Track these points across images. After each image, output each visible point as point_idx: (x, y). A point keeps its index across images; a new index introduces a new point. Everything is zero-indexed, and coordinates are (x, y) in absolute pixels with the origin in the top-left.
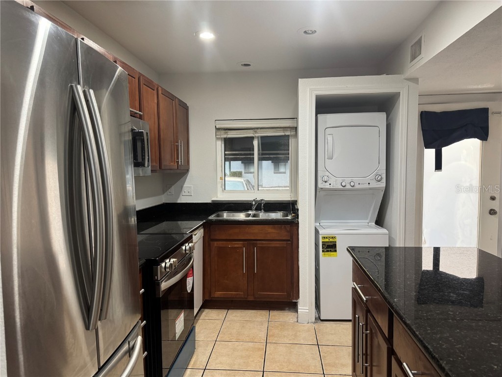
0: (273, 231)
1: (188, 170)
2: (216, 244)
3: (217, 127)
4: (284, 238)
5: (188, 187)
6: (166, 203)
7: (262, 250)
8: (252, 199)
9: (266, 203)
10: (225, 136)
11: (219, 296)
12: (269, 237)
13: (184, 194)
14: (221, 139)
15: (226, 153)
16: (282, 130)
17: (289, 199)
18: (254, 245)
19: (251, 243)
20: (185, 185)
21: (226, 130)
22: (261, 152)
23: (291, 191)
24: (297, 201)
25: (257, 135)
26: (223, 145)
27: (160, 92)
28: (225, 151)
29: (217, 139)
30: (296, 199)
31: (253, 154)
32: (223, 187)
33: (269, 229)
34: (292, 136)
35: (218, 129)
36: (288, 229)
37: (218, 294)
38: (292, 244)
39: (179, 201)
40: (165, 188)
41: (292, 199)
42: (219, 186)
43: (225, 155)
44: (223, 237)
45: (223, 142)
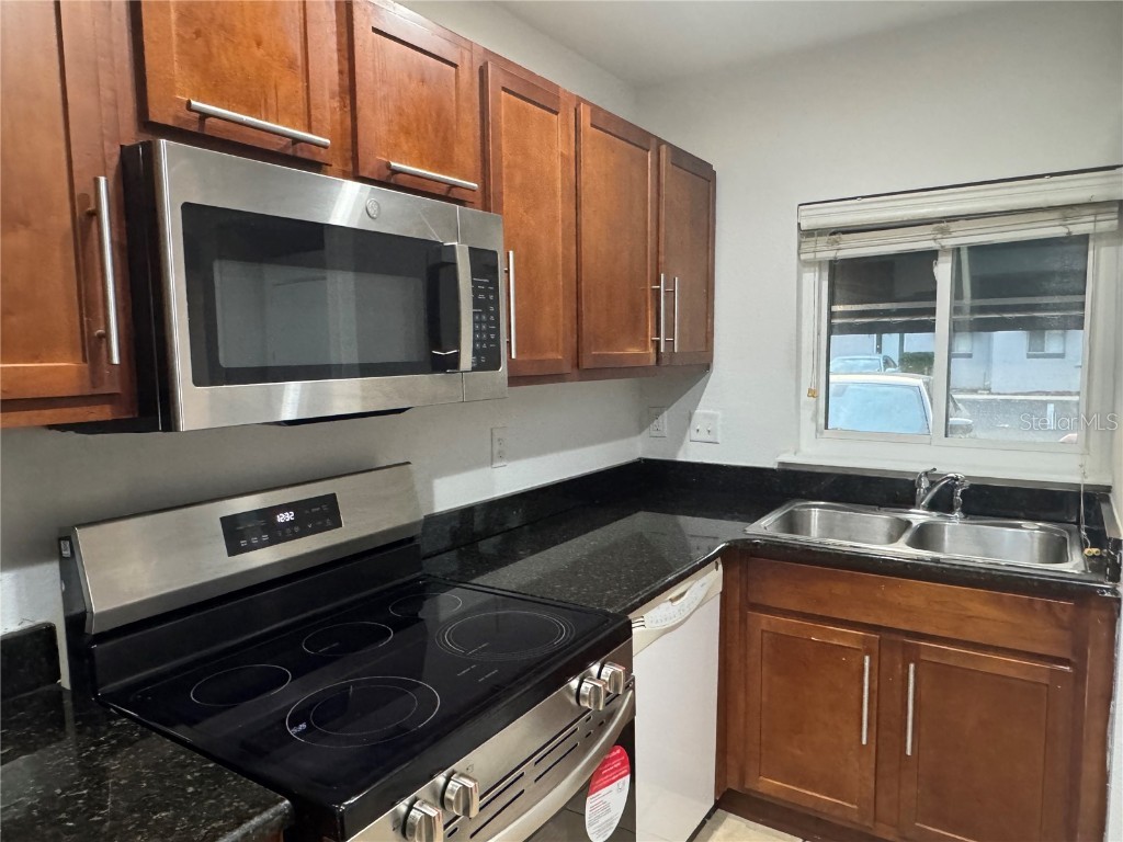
0: (992, 612)
1: (706, 367)
2: (765, 621)
3: (804, 227)
4: (1040, 649)
5: (706, 416)
6: (645, 460)
7: (941, 676)
8: (921, 469)
9: (972, 486)
10: (830, 255)
11: (773, 794)
12: (970, 634)
13: (695, 436)
14: (820, 263)
15: (837, 308)
16: (1055, 215)
17: (1076, 479)
18: (911, 654)
19: (895, 643)
20: (700, 411)
21: (834, 233)
22: (967, 300)
23: (1087, 447)
24: (1108, 489)
25: (949, 242)
26: (825, 284)
27: (586, 120)
28: (832, 302)
29: (805, 264)
30: (1106, 482)
31: (932, 311)
32: (822, 421)
33: (975, 603)
34: (1099, 236)
35: (807, 234)
36: (1065, 617)
37: (769, 785)
38: (1079, 676)
39: (681, 458)
40: (646, 417)
41: (1091, 480)
42: (806, 414)
43: (831, 315)
44: (792, 605)
45: (826, 275)
